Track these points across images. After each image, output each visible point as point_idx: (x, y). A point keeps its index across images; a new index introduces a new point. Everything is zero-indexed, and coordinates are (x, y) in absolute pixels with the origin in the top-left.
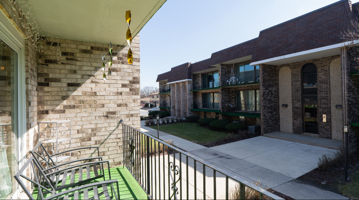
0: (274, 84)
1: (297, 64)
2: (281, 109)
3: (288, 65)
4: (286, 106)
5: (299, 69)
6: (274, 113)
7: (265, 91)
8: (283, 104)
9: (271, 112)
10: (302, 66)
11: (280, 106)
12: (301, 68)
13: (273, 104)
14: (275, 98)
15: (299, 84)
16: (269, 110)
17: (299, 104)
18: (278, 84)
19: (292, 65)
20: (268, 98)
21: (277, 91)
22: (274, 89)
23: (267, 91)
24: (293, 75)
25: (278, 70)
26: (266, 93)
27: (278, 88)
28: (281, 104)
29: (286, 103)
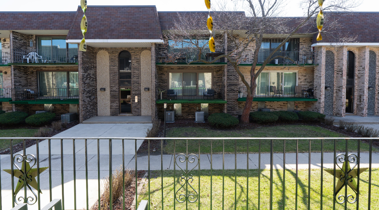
0: (92, 66)
1: (115, 49)
2: (99, 92)
3: (106, 49)
4: (104, 89)
6: (92, 98)
7: (84, 74)
8: (100, 88)
9: (90, 97)
10: (119, 51)
11: (98, 90)
12: (118, 54)
13: (91, 88)
14: (93, 82)
15: (116, 68)
16: (88, 95)
17: (116, 88)
18: (96, 67)
19: (110, 50)
20: (87, 81)
21: (95, 74)
22: (91, 72)
23: (86, 74)
24: (111, 60)
25: (96, 53)
26: (85, 76)
27: (96, 72)
28: (98, 88)
29: (104, 87)
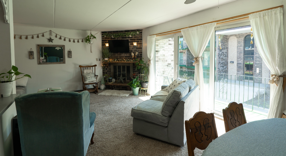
0: (225, 47)
1: (241, 35)
2: (229, 64)
3: (235, 35)
4: (233, 62)
5: (243, 38)
6: (225, 67)
7: (219, 52)
8: (230, 61)
9: (223, 67)
10: (245, 36)
11: (229, 62)
12: (244, 37)
13: (224, 61)
14: (225, 57)
15: (242, 48)
16: (222, 65)
17: (241, 61)
18: (228, 48)
19: (238, 36)
20: (221, 57)
21: (227, 53)
22: (225, 51)
23: (221, 52)
24: (239, 42)
25: (228, 39)
26: (220, 54)
27: (228, 51)
28: (229, 61)
29: (233, 61)
